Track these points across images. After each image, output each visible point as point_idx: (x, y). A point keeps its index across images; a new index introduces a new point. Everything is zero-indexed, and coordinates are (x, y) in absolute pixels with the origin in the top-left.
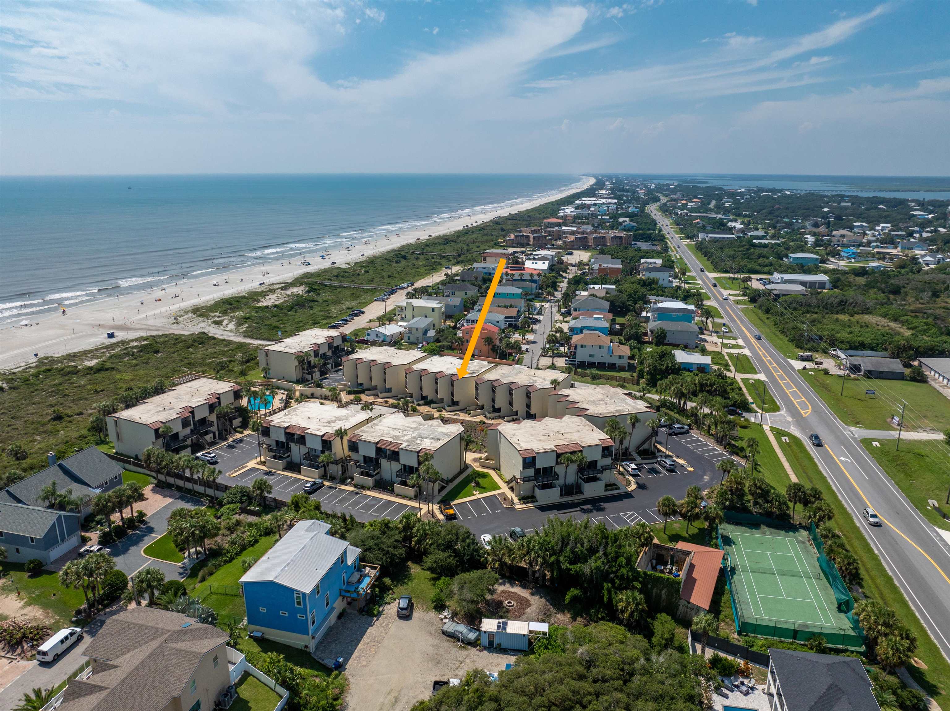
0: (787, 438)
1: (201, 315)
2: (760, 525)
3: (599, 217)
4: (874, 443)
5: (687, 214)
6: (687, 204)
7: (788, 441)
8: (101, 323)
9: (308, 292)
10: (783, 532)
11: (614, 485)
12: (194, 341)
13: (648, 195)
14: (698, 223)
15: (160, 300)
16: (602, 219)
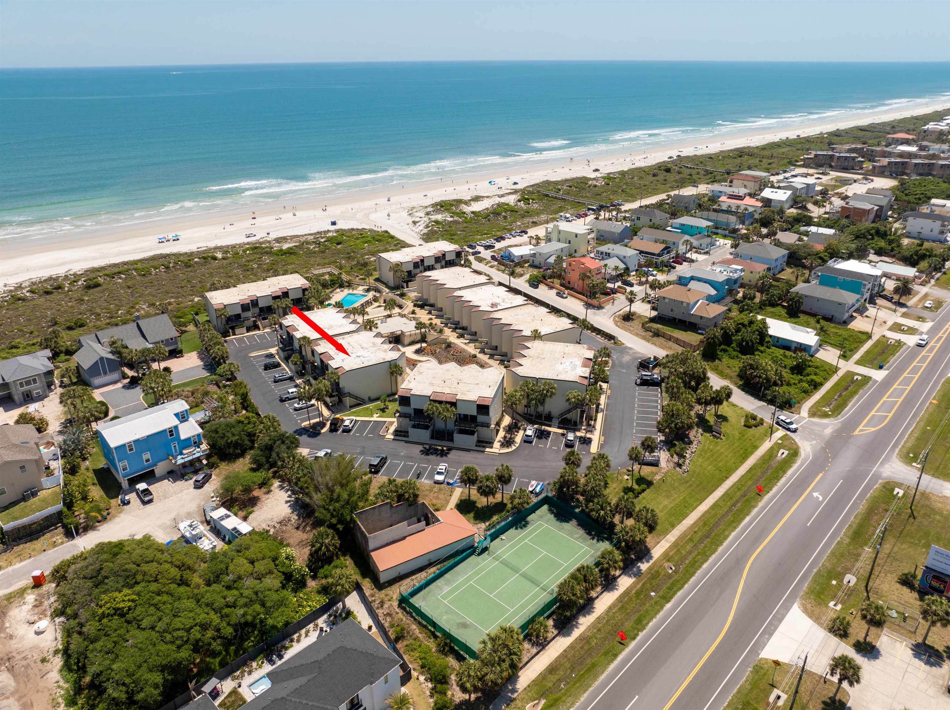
0: (786, 453)
4: (896, 490)
9: (520, 200)
11: (491, 443)
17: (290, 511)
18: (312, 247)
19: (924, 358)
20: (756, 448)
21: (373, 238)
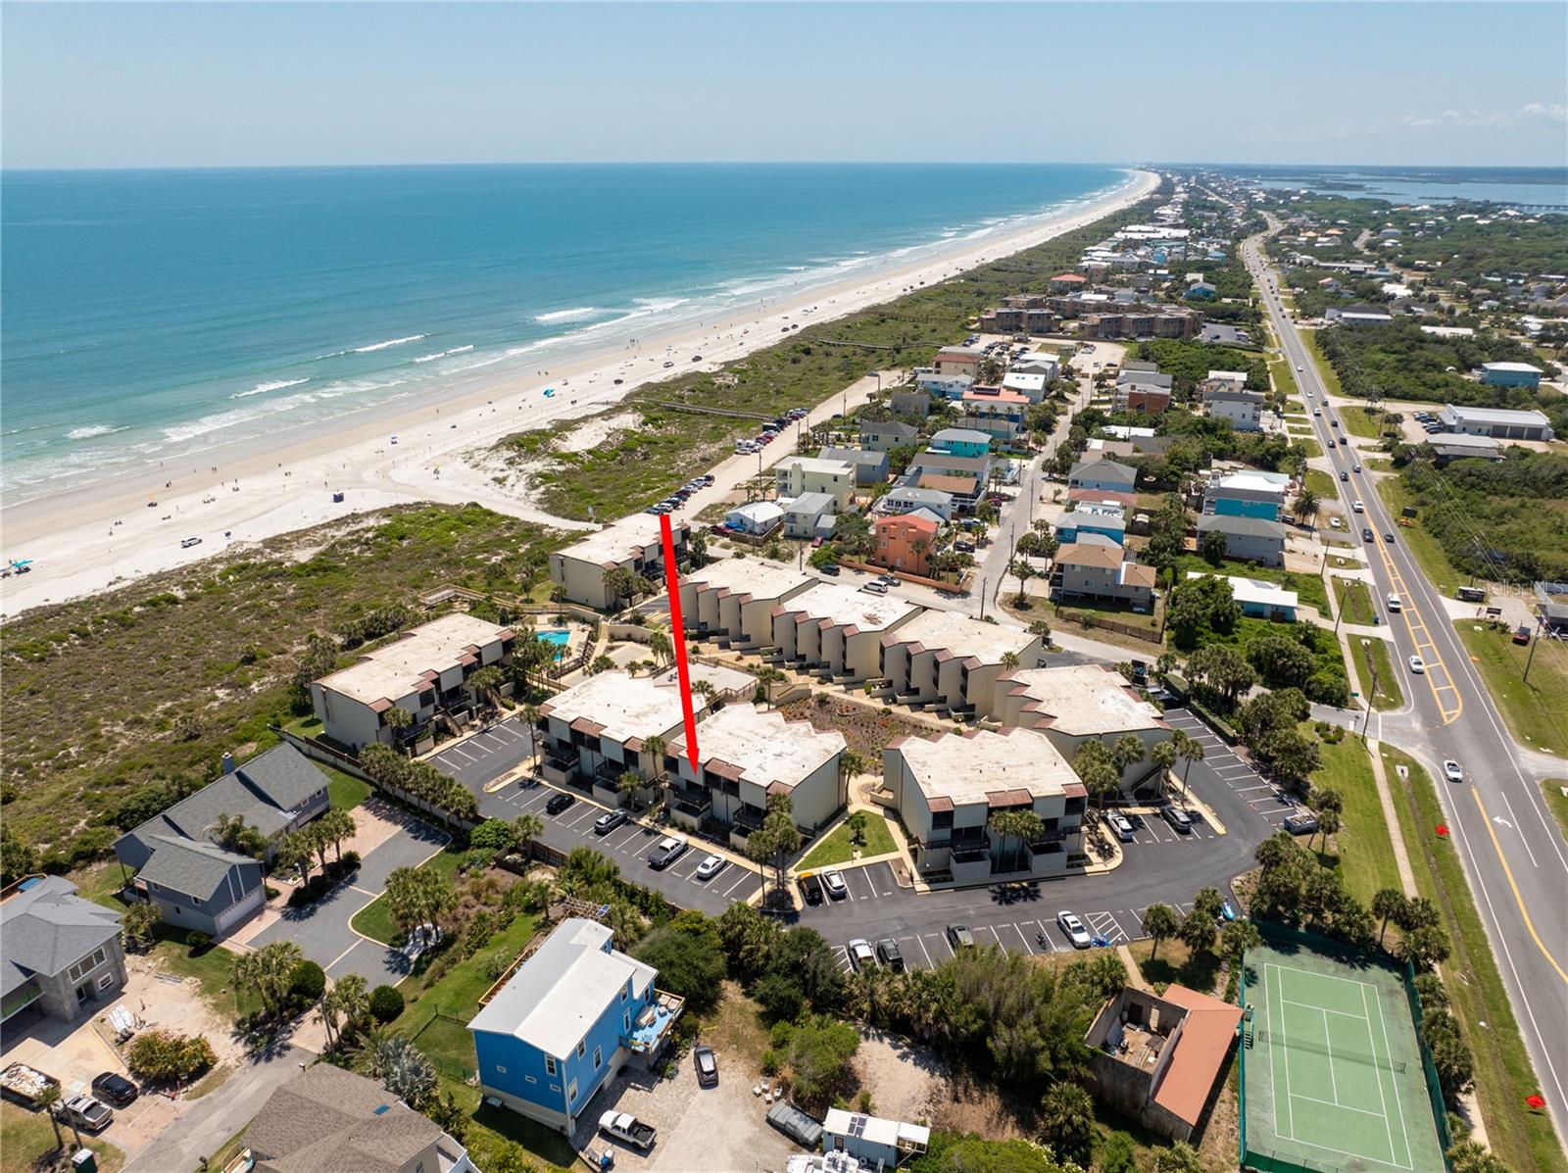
0: (1406, 770)
3: (1152, 271)
4: (1565, 791)
5: (1311, 262)
6: (1316, 237)
7: (1406, 775)
9: (644, 424)
11: (1085, 857)
13: (1248, 219)
14: (1329, 286)
16: (1155, 274)
17: (926, 1074)
18: (356, 551)
20: (1370, 771)
21: (460, 519)
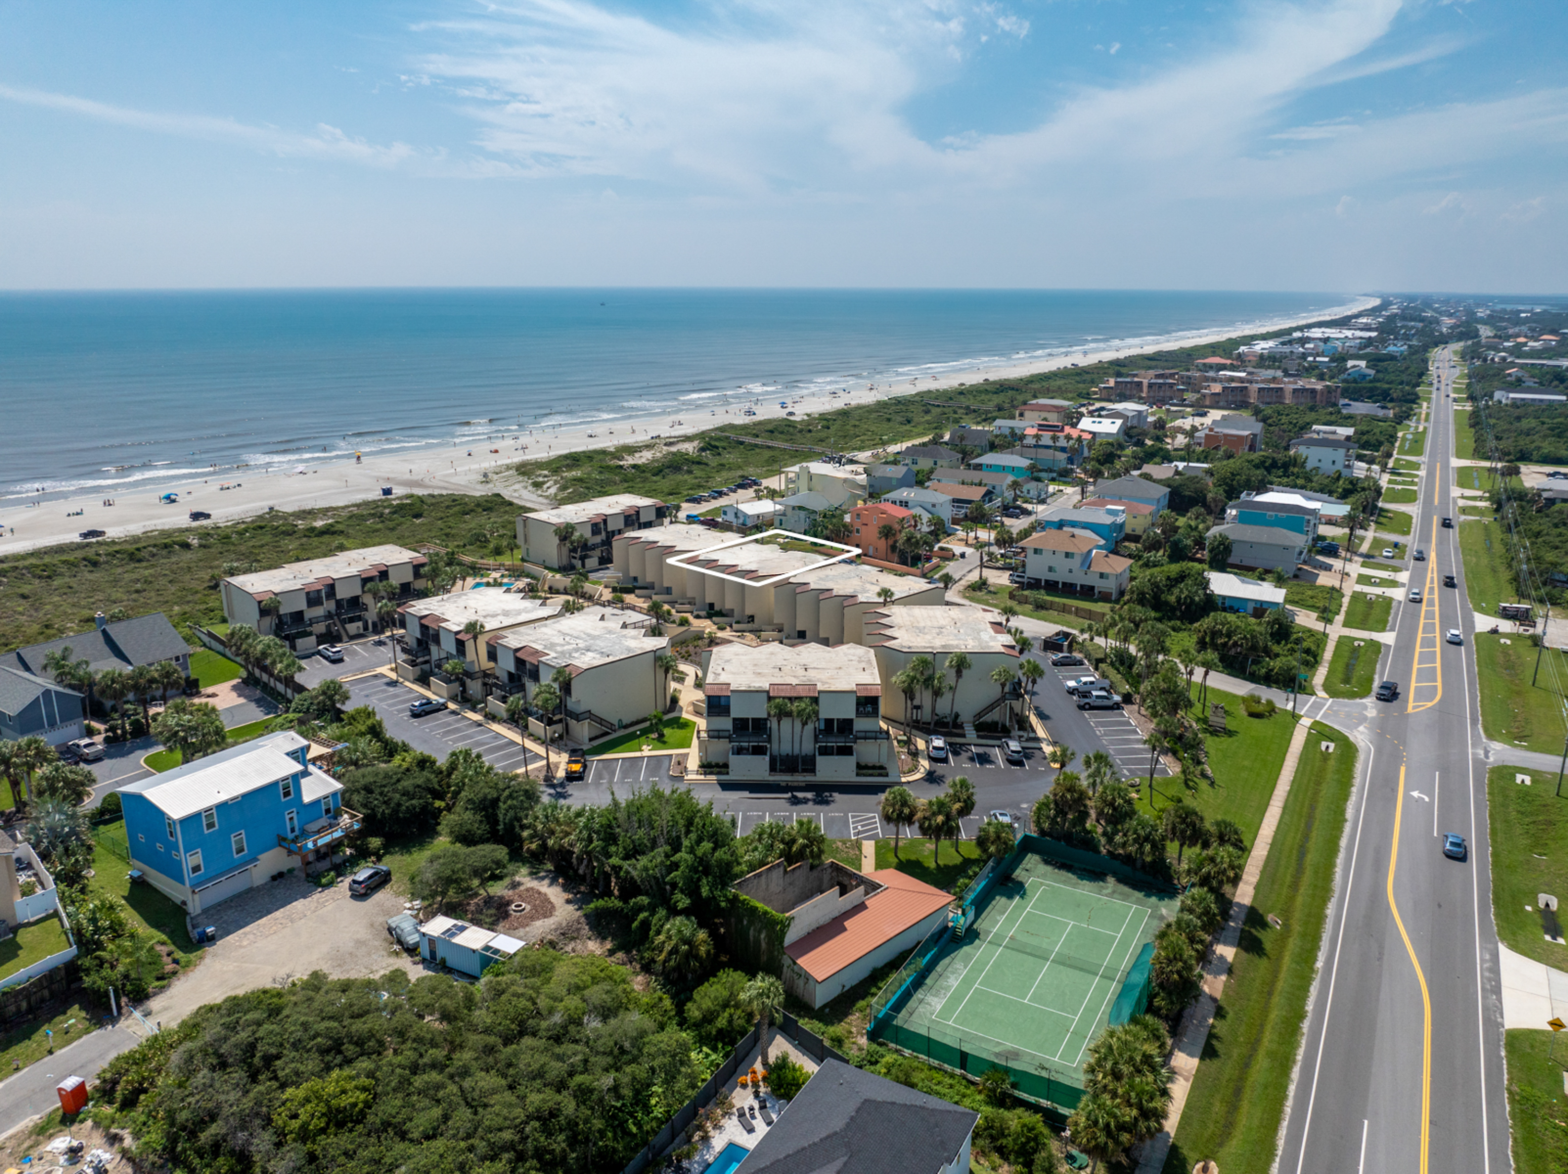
0: (1332, 746)
1: (523, 474)
2: (1106, 875)
3: (1310, 359)
4: (1519, 778)
5: (1504, 359)
6: (1527, 342)
7: (1331, 750)
8: (391, 476)
9: (703, 449)
10: (1140, 895)
11: (882, 768)
12: (478, 505)
14: (1511, 375)
15: (496, 451)
16: (1315, 361)
19: (1430, 615)
